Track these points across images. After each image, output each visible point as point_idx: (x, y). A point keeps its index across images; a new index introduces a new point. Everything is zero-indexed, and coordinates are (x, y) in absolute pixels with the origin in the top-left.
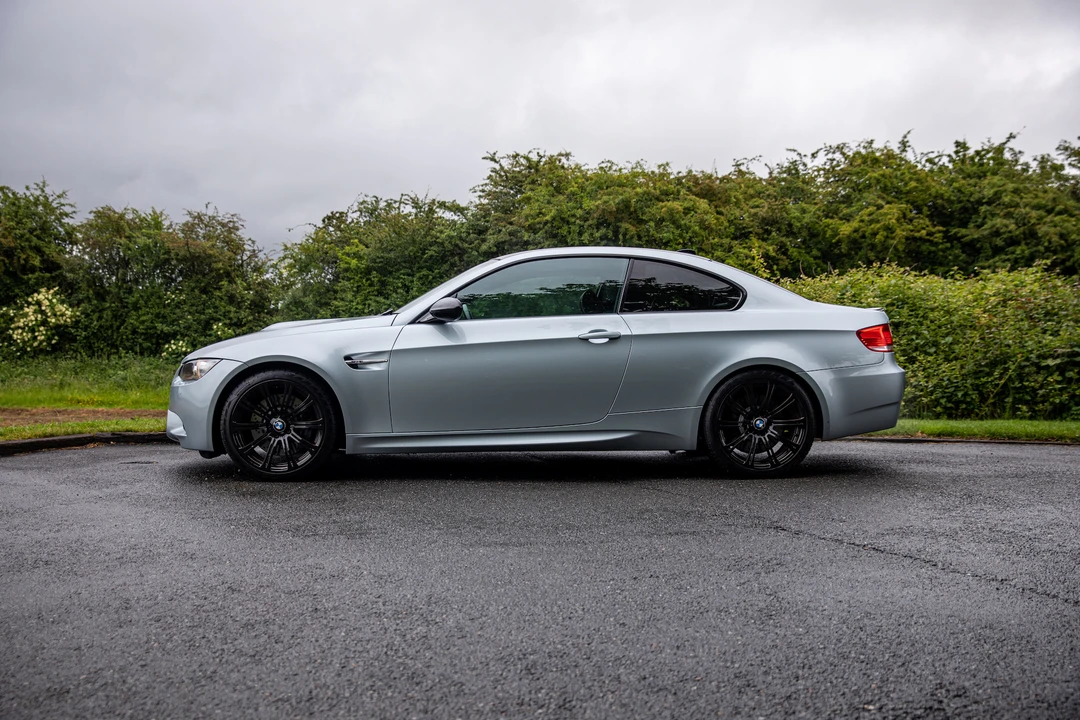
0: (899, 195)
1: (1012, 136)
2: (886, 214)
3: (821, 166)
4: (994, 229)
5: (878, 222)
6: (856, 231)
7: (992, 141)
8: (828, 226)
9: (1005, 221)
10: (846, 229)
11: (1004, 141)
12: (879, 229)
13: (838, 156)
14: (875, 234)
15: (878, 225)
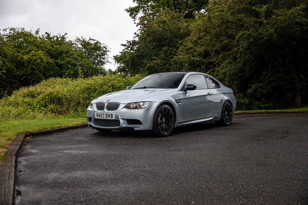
0: (38, 47)
1: (66, 34)
2: (38, 54)
3: (5, 34)
4: (68, 61)
5: (35, 56)
6: (29, 58)
7: (60, 34)
8: (18, 56)
9: (71, 59)
10: (26, 57)
11: (64, 35)
12: (37, 58)
13: (12, 32)
14: (36, 60)
15: (36, 57)
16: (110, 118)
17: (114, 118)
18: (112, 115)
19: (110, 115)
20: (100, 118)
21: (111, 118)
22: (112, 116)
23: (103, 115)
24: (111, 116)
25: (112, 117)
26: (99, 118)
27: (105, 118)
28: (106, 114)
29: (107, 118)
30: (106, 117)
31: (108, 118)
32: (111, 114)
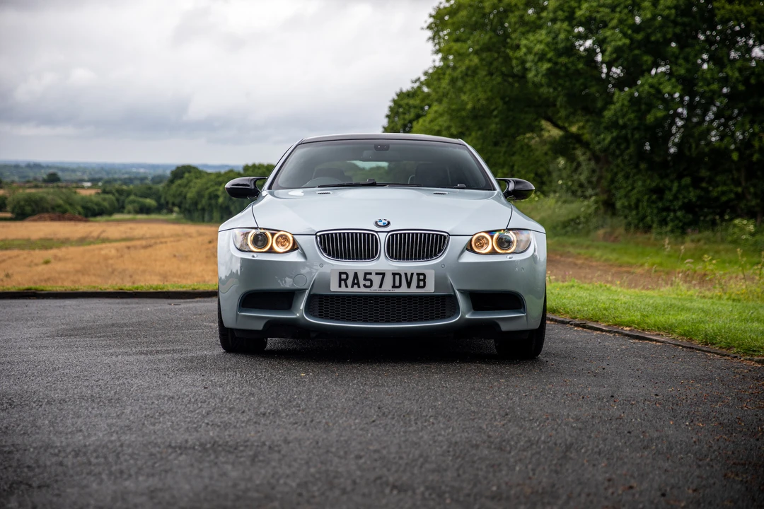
16: (413, 290)
17: (430, 288)
18: (422, 278)
19: (415, 277)
20: (363, 290)
21: (418, 287)
22: (424, 280)
23: (377, 280)
24: (419, 280)
25: (421, 284)
26: (356, 289)
27: (387, 288)
28: (394, 274)
29: (397, 290)
30: (394, 286)
31: (404, 290)
32: (418, 275)
